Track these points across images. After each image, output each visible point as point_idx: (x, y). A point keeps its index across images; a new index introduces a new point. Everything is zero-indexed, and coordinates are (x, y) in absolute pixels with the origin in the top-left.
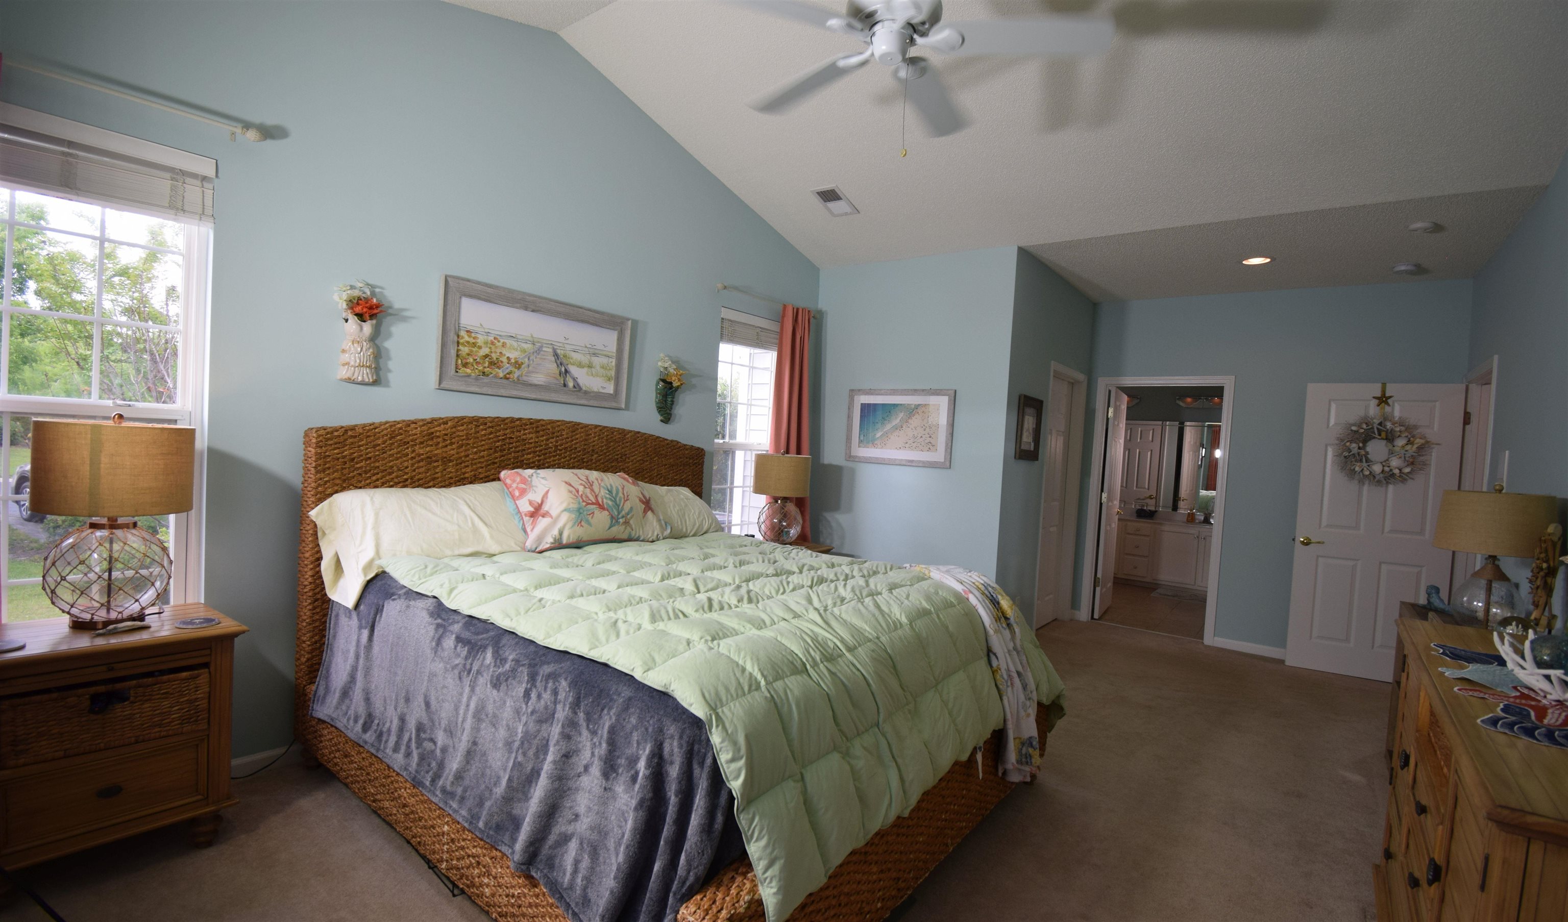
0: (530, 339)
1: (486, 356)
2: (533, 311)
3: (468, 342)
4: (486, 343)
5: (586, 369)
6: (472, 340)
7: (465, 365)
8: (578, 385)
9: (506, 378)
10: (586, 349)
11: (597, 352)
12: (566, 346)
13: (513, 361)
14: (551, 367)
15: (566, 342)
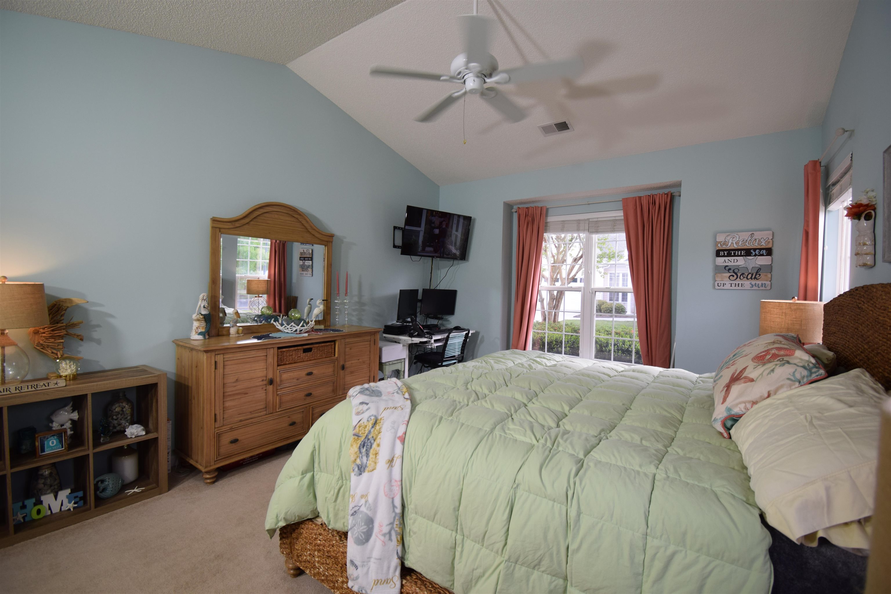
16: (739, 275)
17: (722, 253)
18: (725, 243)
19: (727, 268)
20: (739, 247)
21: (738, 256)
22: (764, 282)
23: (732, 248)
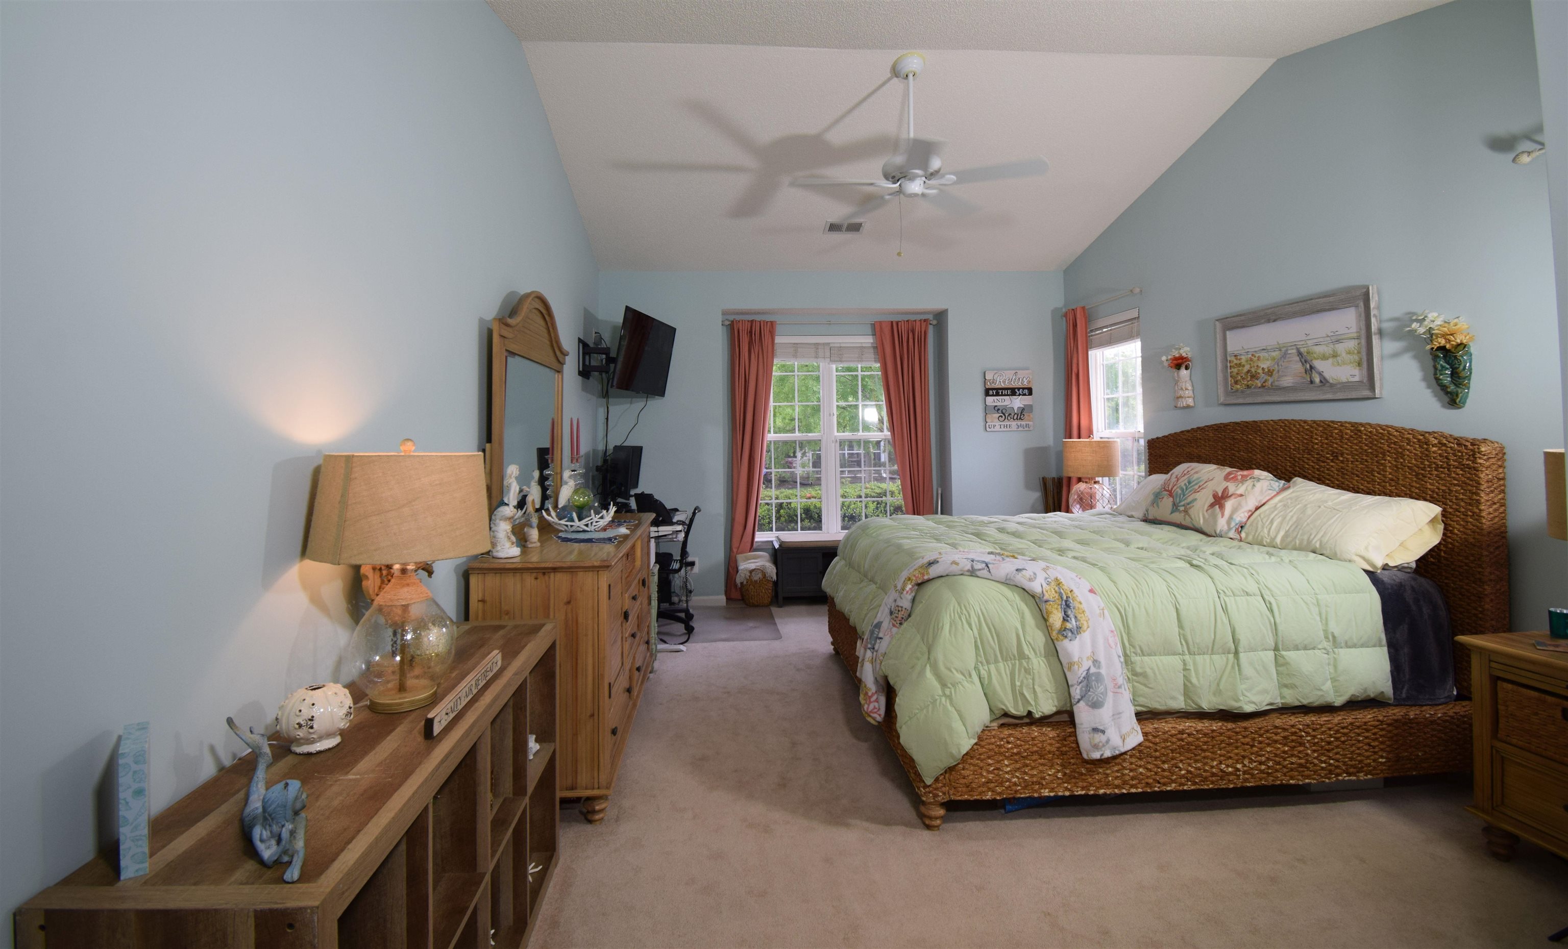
0: (1278, 346)
1: (1249, 371)
2: (1274, 321)
3: (1236, 364)
4: (1247, 361)
5: (1331, 360)
6: (1238, 362)
7: (1236, 383)
8: (1325, 378)
9: (1263, 386)
10: (1329, 339)
11: (1339, 337)
12: (1308, 342)
13: (1266, 370)
14: (1297, 367)
15: (1308, 338)
16: (1007, 415)
17: (991, 392)
18: (994, 381)
19: (996, 408)
20: (1006, 387)
21: (1005, 395)
22: (1027, 423)
23: (1000, 387)
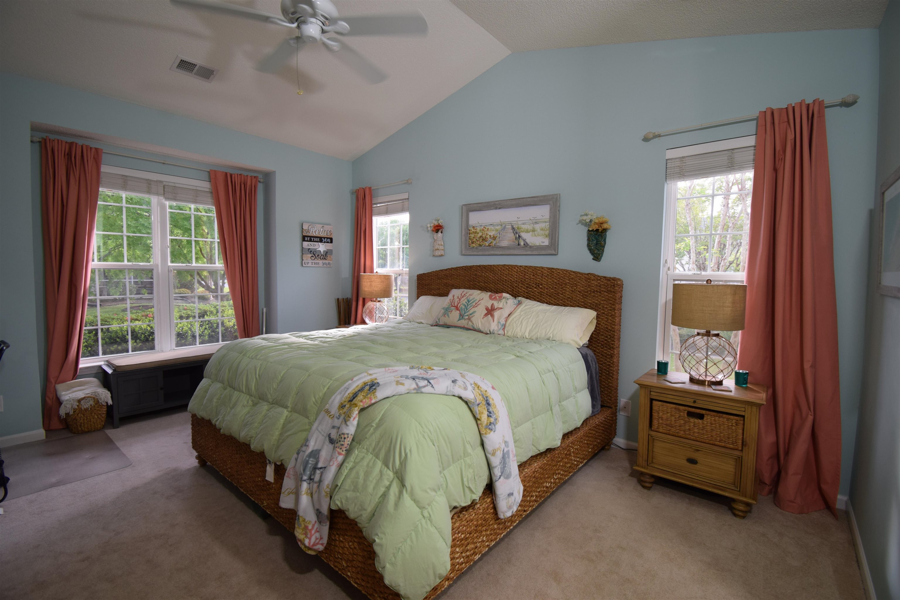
0: (500, 223)
1: (481, 237)
2: (500, 208)
3: (473, 232)
4: (480, 231)
5: (531, 233)
6: (475, 231)
7: (473, 243)
8: (526, 243)
9: (489, 246)
10: (531, 221)
11: (537, 221)
12: (518, 222)
13: (492, 236)
14: (511, 236)
15: (519, 220)
16: (316, 256)
17: (306, 239)
18: (308, 231)
19: (310, 250)
20: (316, 236)
21: (315, 242)
22: (329, 262)
23: (312, 235)
